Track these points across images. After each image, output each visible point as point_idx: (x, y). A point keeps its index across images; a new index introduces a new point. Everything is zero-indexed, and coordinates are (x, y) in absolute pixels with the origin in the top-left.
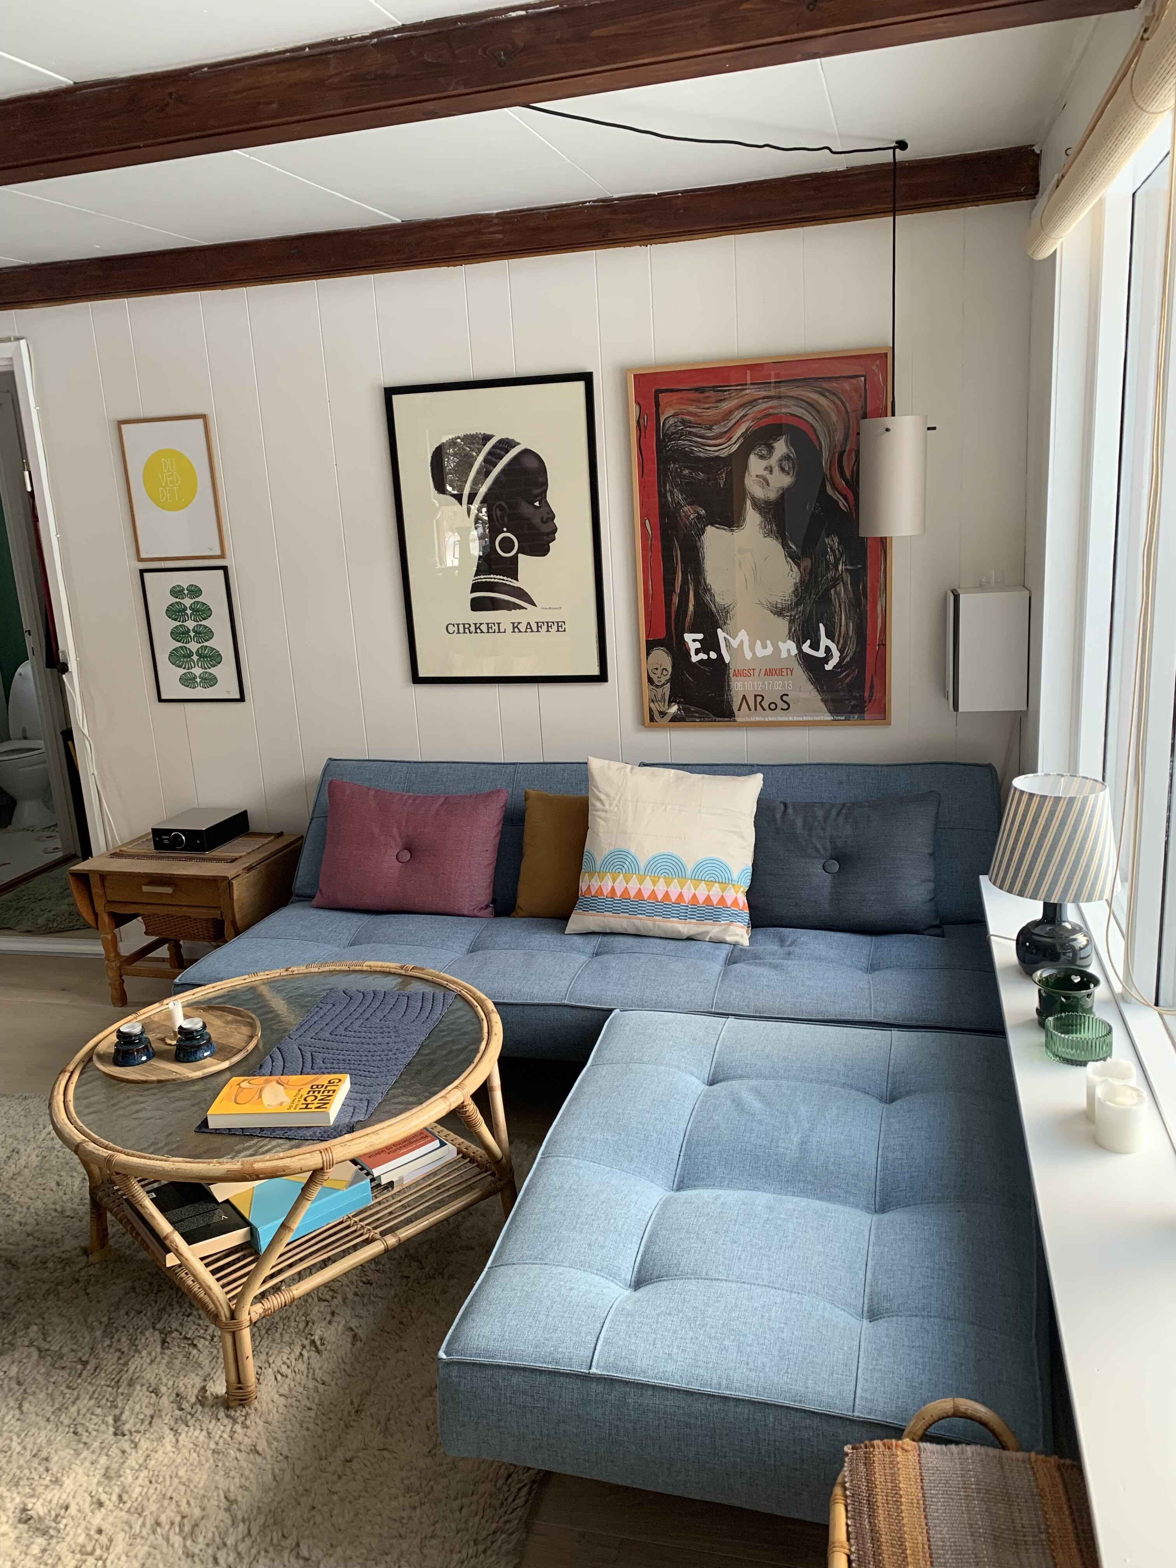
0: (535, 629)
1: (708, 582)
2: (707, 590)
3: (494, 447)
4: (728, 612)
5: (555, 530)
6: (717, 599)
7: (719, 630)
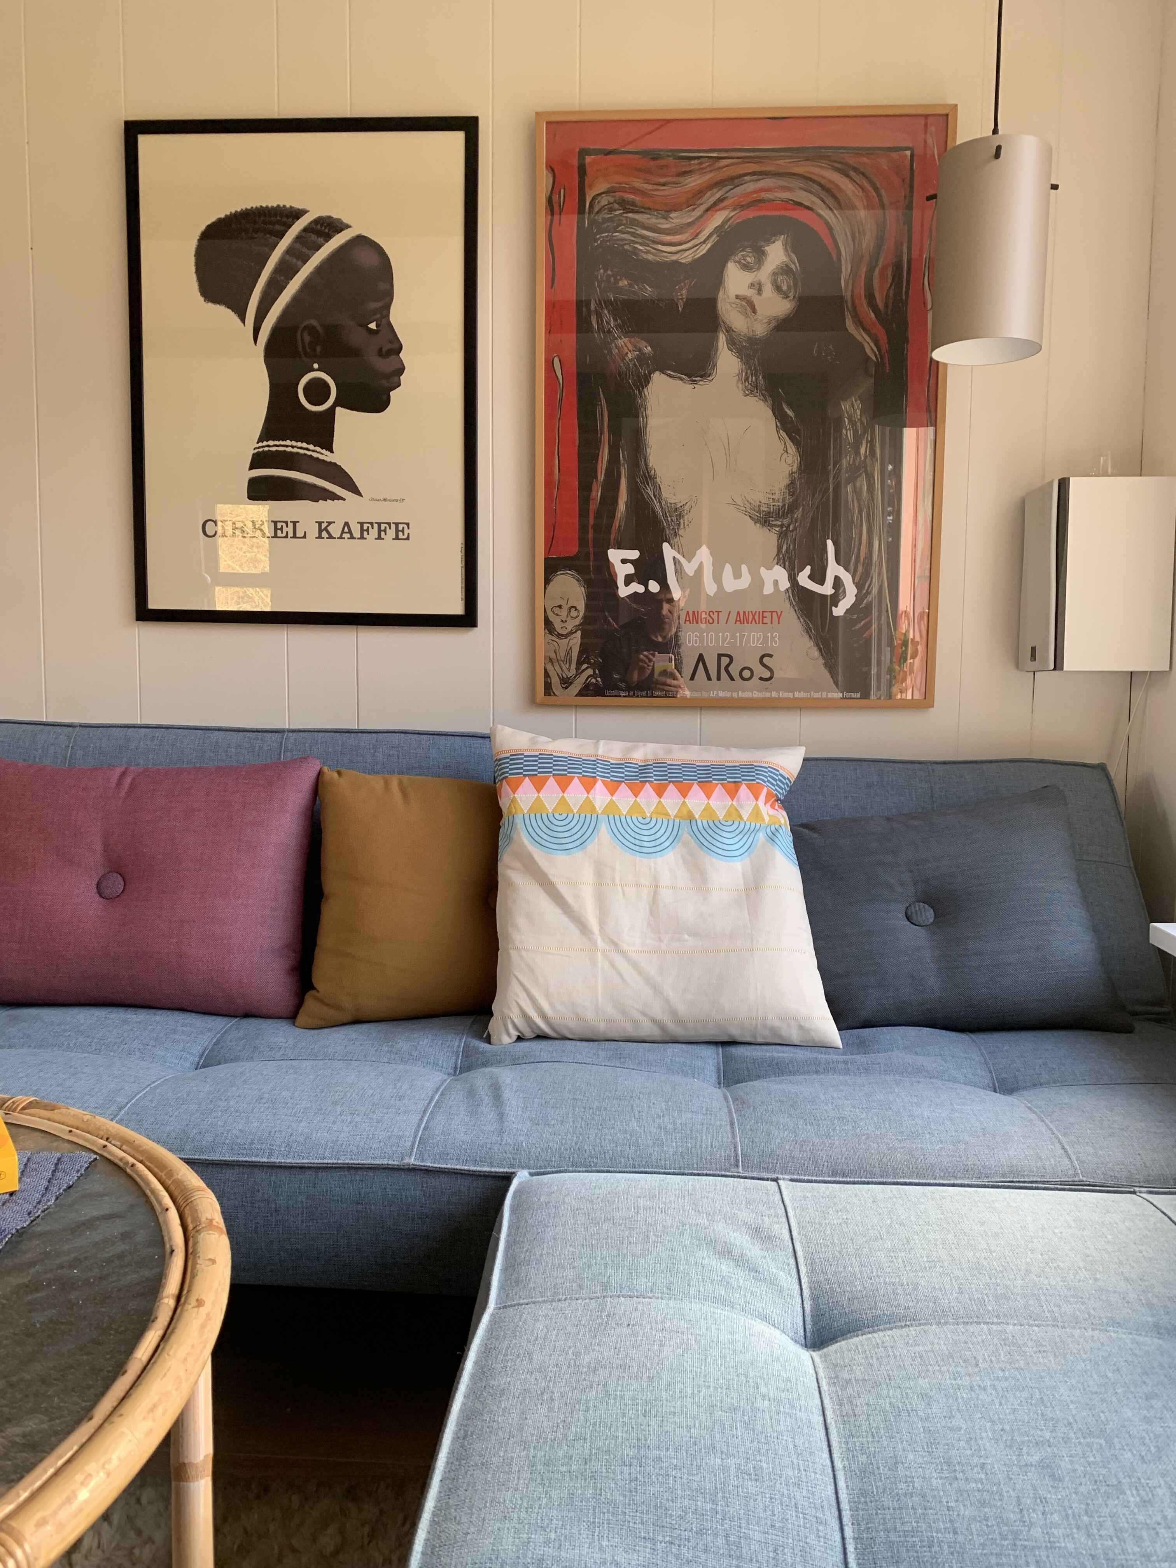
0: (357, 534)
1: (651, 463)
2: (649, 478)
3: (306, 230)
4: (680, 516)
5: (401, 370)
6: (665, 494)
7: (666, 546)
